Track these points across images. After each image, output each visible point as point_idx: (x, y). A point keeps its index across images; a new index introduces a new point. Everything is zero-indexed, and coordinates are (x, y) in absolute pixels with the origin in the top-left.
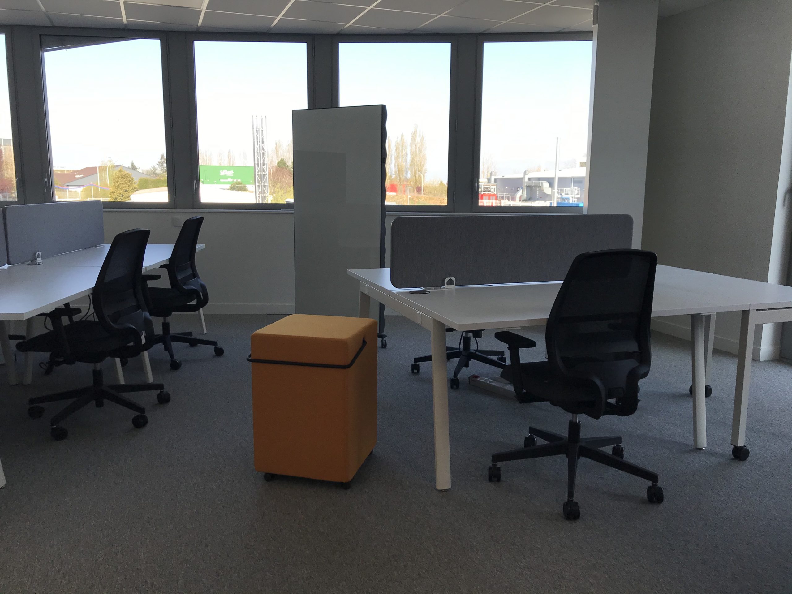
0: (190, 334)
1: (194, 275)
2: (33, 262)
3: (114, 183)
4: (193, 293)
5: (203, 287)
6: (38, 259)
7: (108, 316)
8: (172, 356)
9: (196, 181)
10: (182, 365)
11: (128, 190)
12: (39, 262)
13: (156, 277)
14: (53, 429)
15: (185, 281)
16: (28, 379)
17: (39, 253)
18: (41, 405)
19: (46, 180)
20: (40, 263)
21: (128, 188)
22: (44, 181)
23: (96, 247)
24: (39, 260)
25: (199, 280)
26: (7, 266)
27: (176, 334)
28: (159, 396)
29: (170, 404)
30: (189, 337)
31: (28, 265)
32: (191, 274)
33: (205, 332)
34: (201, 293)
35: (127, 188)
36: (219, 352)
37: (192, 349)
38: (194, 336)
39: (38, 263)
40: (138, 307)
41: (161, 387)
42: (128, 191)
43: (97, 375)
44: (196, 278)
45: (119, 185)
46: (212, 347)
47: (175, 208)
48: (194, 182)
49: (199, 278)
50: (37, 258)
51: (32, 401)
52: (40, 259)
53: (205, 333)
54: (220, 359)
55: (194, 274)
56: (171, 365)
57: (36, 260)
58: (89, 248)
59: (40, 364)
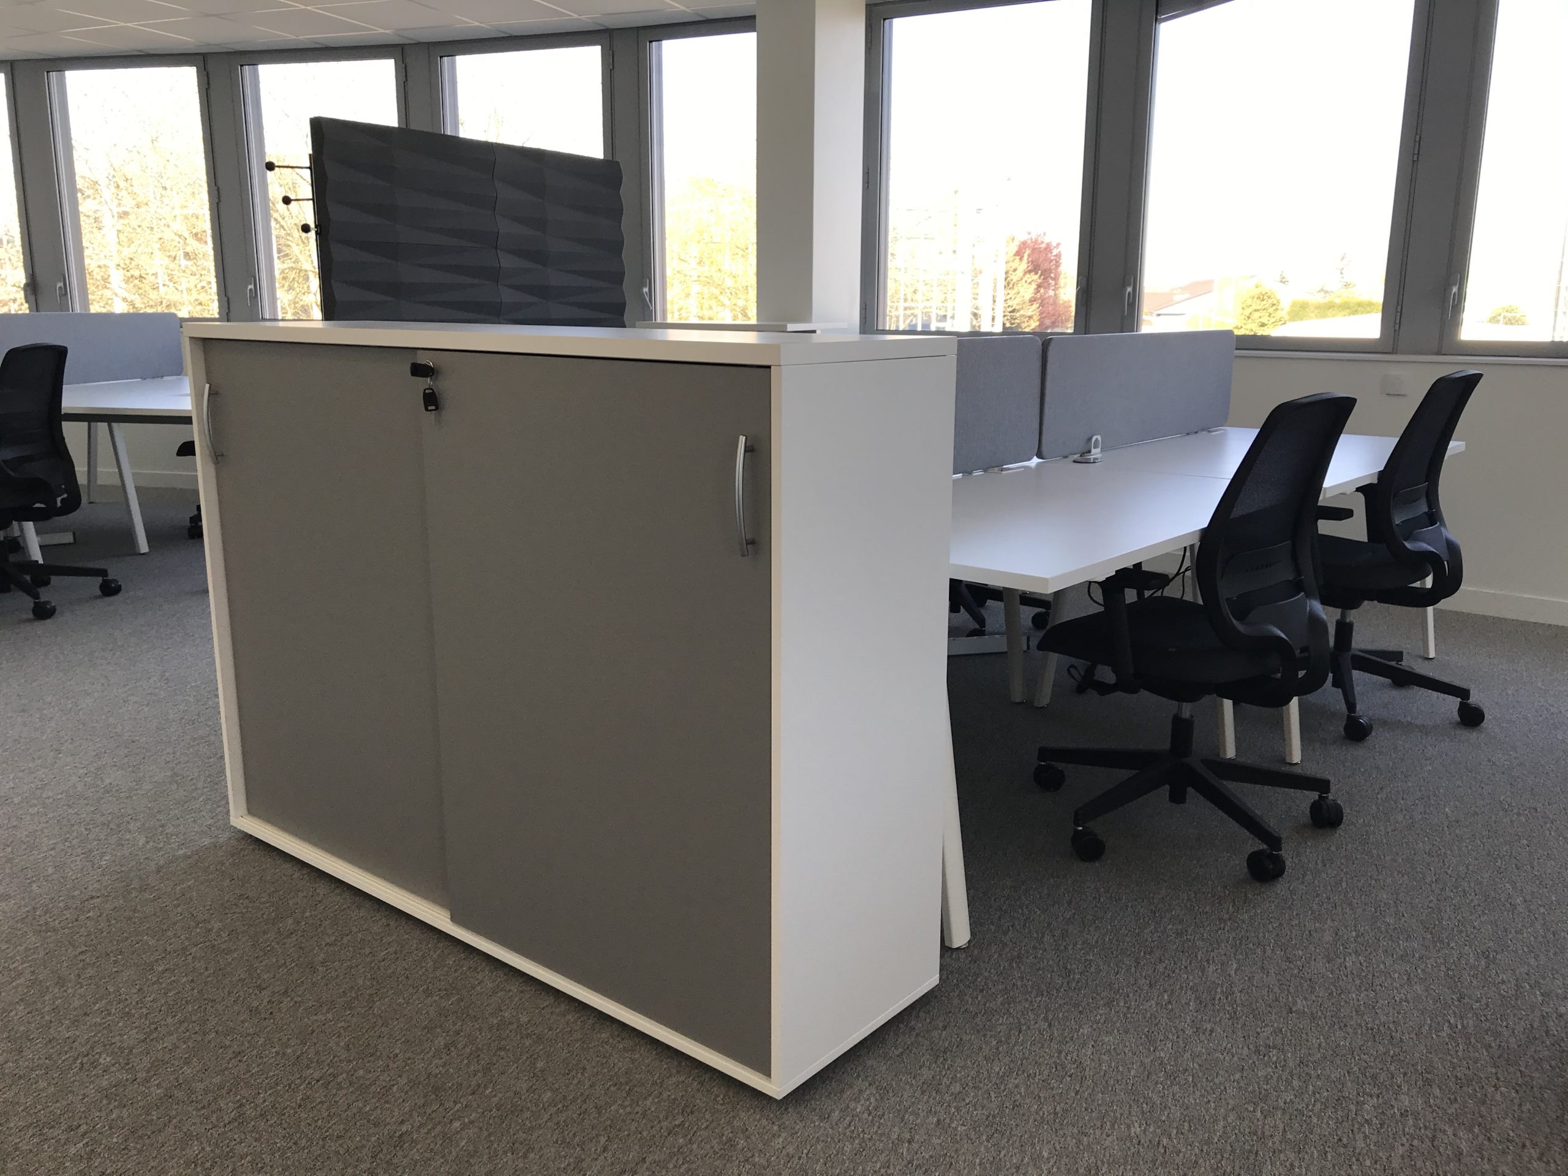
0: (1398, 656)
1: (1433, 517)
2: (1083, 458)
3: (1243, 308)
4: (1428, 561)
5: (1453, 550)
6: (1093, 451)
7: (1227, 600)
8: (1351, 706)
9: (1457, 287)
10: (1373, 733)
11: (1266, 322)
12: (1094, 456)
13: (1342, 514)
14: (1076, 832)
15: (1411, 528)
16: (1044, 698)
17: (1097, 440)
18: (1060, 766)
19: (1129, 289)
20: (1097, 459)
21: (1268, 318)
22: (1126, 291)
23: (1209, 431)
24: (1096, 453)
25: (1443, 529)
26: (1035, 460)
27: (1361, 651)
28: (1316, 807)
29: (1340, 831)
30: (1393, 663)
31: (1075, 462)
32: (1425, 512)
33: (1432, 655)
34: (1446, 563)
35: (1265, 320)
36: (1471, 717)
37: (1396, 693)
38: (1407, 663)
39: (1094, 459)
40: (1298, 586)
41: (1322, 786)
42: (1266, 325)
43: (1182, 729)
44: (1438, 523)
45: (1251, 313)
46: (1454, 702)
47: (1394, 352)
48: (1452, 290)
49: (1443, 524)
50: (1093, 449)
51: (1045, 753)
52: (1098, 450)
53: (1431, 657)
54: (1473, 736)
55: (1433, 513)
56: (1347, 728)
57: (1089, 452)
58: (1196, 433)
59: (1068, 670)
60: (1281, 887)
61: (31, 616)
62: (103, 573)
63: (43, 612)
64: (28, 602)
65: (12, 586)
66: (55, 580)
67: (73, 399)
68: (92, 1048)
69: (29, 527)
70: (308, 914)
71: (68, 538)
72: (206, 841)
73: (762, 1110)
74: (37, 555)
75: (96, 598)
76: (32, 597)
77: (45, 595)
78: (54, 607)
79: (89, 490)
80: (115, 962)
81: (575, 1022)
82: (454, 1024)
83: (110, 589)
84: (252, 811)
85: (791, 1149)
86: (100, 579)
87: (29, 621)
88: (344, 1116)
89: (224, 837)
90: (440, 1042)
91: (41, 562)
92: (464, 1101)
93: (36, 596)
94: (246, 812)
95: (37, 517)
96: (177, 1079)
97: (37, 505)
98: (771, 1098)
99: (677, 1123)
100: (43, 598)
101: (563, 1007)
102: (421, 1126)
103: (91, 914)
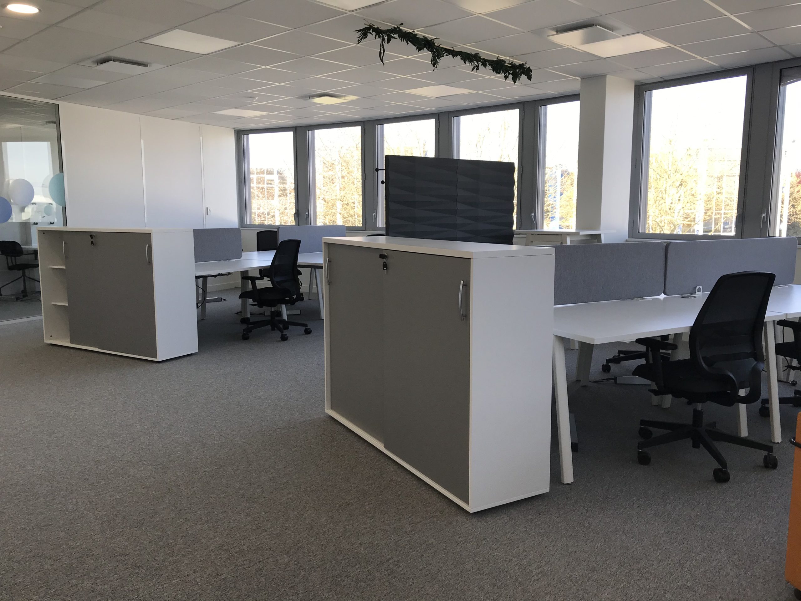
2: (690, 295)
17: (699, 288)
26: (663, 296)
28: (766, 458)
31: (685, 297)
43: (698, 415)
50: (697, 292)
57: (695, 293)
60: (725, 486)
61: (280, 340)
62: (306, 325)
63: (284, 338)
64: (280, 334)
65: (276, 328)
66: (291, 327)
67: (302, 259)
68: (269, 467)
69: (284, 306)
70: (342, 442)
71: (298, 312)
72: (317, 417)
73: (466, 517)
74: (285, 318)
75: (303, 335)
76: (281, 332)
77: (285, 332)
78: (288, 337)
79: (309, 295)
80: (281, 447)
81: (415, 484)
82: (377, 478)
83: (308, 332)
84: (332, 408)
85: (470, 528)
86: (304, 328)
87: (280, 341)
88: (335, 495)
89: (322, 416)
90: (370, 482)
91: (287, 320)
92: (371, 498)
93: (282, 332)
94: (330, 408)
95: (286, 303)
96: (291, 478)
97: (286, 299)
98: (469, 512)
99: (436, 515)
100: (284, 333)
101: (413, 479)
102: (356, 502)
103: (277, 433)
